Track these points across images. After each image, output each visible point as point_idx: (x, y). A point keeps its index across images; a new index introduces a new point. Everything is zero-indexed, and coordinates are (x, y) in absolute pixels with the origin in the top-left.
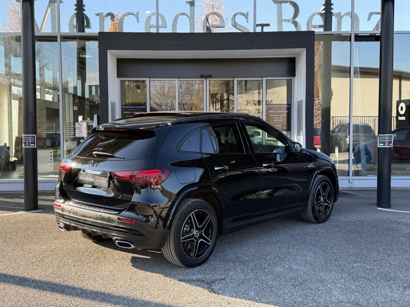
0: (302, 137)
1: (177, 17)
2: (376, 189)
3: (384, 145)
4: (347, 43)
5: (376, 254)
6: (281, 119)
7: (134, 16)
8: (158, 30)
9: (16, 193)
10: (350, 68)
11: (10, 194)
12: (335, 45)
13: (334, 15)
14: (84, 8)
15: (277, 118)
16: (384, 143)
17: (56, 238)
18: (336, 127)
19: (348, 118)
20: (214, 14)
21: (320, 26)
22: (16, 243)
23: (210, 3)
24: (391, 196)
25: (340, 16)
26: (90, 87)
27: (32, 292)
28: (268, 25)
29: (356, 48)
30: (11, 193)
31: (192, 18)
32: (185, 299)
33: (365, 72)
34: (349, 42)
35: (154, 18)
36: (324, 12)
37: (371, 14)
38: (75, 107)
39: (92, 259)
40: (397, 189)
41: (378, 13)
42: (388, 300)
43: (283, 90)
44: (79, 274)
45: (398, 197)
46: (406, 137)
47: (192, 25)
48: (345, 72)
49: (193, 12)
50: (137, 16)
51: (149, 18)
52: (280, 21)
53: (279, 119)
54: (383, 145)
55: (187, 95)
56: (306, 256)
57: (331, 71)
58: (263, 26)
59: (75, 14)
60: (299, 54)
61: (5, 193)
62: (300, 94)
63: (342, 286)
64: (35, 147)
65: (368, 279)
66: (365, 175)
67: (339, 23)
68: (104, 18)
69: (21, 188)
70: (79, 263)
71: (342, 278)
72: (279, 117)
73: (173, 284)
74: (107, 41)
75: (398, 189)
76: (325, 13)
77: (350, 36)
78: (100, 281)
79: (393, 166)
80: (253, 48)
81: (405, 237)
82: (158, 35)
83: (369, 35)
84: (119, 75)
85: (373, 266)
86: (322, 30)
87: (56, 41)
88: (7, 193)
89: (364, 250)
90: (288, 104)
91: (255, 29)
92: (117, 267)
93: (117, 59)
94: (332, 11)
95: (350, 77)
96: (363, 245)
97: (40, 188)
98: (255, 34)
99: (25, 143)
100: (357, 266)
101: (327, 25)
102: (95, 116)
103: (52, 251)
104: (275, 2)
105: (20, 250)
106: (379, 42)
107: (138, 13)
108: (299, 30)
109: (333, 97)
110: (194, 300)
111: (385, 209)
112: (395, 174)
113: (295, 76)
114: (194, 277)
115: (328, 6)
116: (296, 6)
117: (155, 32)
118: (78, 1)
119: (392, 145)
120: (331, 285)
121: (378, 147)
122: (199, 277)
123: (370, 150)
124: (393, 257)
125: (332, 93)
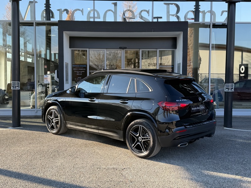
1: (106, 12)
2: (224, 116)
4: (208, 29)
5: (221, 154)
7: (80, 11)
8: (94, 19)
9: (8, 117)
10: (209, 44)
11: (4, 117)
12: (201, 30)
13: (201, 12)
14: (50, 6)
16: (228, 89)
17: (30, 144)
18: (203, 80)
19: (208, 75)
20: (129, 10)
21: (192, 19)
22: (6, 146)
23: (128, 4)
25: (204, 13)
26: (55, 54)
28: (161, 18)
29: (213, 32)
31: (115, 13)
32: (105, 180)
33: (219, 47)
34: (209, 29)
35: (92, 12)
36: (195, 10)
37: (223, 12)
38: (45, 66)
39: (51, 156)
40: (236, 116)
41: (226, 11)
42: (226, 181)
43: (170, 57)
44: (43, 164)
45: (237, 121)
46: (243, 86)
47: (115, 17)
48: (206, 47)
49: (116, 9)
50: (82, 11)
51: (89, 12)
52: (168, 15)
54: (228, 90)
55: (114, 60)
57: (199, 46)
58: (158, 18)
59: (45, 9)
60: (179, 35)
62: (179, 59)
63: (199, 173)
64: (19, 89)
65: (215, 169)
66: (218, 108)
67: (204, 17)
68: (62, 12)
69: (10, 114)
70: (43, 158)
71: (200, 168)
73: (99, 171)
74: (63, 26)
75: (238, 117)
77: (210, 25)
78: (55, 169)
79: (234, 103)
80: (151, 31)
81: (239, 145)
82: (94, 23)
83: (221, 24)
85: (219, 161)
86: (193, 21)
87: (33, 26)
89: (214, 152)
90: (172, 65)
91: (152, 20)
92: (66, 160)
93: (70, 37)
94: (199, 10)
95: (209, 50)
96: (214, 149)
97: (22, 114)
98: (153, 22)
99: (13, 87)
100: (209, 161)
101: (197, 18)
102: (56, 71)
103: (27, 151)
104: (165, 4)
105: (8, 150)
106: (226, 29)
107: (83, 9)
108: (180, 21)
109: (201, 62)
110: (111, 180)
111: (228, 129)
112: (235, 108)
113: (176, 48)
114: (112, 167)
115: (197, 7)
116: (178, 7)
117: (93, 21)
118: (46, 2)
119: (233, 90)
120: (193, 172)
121: (225, 91)
122: (114, 166)
123: (222, 94)
124: (231, 156)
125: (200, 59)
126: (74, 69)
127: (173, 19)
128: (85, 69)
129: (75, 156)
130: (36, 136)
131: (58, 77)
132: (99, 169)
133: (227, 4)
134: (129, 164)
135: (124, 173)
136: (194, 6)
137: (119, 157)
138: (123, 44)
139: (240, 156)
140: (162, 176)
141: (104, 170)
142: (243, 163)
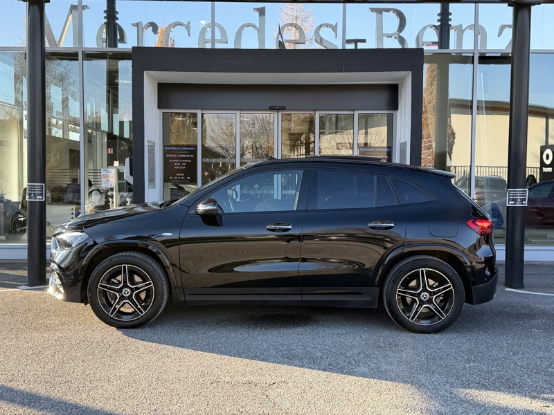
1: (241, 28)
2: (504, 263)
3: (515, 204)
4: (469, 66)
5: (498, 351)
7: (183, 28)
8: (213, 45)
9: (19, 262)
10: (472, 101)
11: (11, 263)
12: (454, 68)
13: (452, 28)
14: (117, 16)
16: (515, 200)
17: (64, 324)
18: (459, 180)
19: (469, 169)
20: (291, 25)
21: (434, 43)
22: (9, 329)
24: (524, 273)
25: (460, 30)
26: (121, 124)
28: (364, 41)
29: (480, 72)
30: (13, 262)
31: (261, 31)
32: (228, 409)
33: (493, 108)
34: (472, 65)
35: (209, 30)
36: (439, 24)
37: (503, 28)
38: (109, 150)
39: (108, 352)
40: (534, 263)
41: (510, 26)
44: (88, 372)
45: (535, 274)
46: (550, 194)
47: (262, 40)
48: (465, 106)
49: (262, 22)
50: (188, 27)
51: (204, 30)
52: (380, 35)
54: (513, 202)
55: (262, 137)
56: (402, 351)
57: (447, 106)
58: (356, 41)
59: (105, 23)
60: (404, 79)
61: (5, 262)
62: (404, 133)
63: (446, 394)
64: (44, 200)
65: (483, 385)
67: (460, 40)
68: (143, 29)
69: (23, 255)
70: (90, 357)
71: (448, 382)
73: (214, 388)
74: (144, 58)
76: (441, 26)
77: (473, 57)
78: (115, 383)
79: (527, 232)
80: (341, 71)
81: (540, 328)
82: (214, 52)
83: (499, 55)
84: (161, 105)
85: (492, 367)
86: (435, 48)
87: (77, 60)
88: (7, 261)
89: (482, 344)
90: (388, 148)
91: (343, 45)
92: (142, 363)
93: (159, 84)
94: (450, 23)
95: (472, 114)
96: (481, 338)
98: (344, 51)
99: (30, 194)
100: (470, 367)
101: (443, 40)
102: (127, 160)
103: (56, 341)
104: (372, 10)
105: (13, 338)
106: (509, 66)
107: (189, 22)
108: (405, 47)
109: (455, 140)
110: (241, 410)
111: (515, 290)
112: (531, 243)
113: (396, 109)
114: (245, 379)
115: (445, 16)
116: (401, 16)
117: (210, 47)
118: (108, 7)
119: (525, 204)
120: (432, 392)
121: (508, 205)
122: (251, 378)
123: (501, 212)
124: (520, 356)
125: (453, 134)
126: (168, 156)
127: (393, 44)
128: (192, 156)
131: (131, 174)
132: (215, 385)
133: (511, 9)
134: (284, 373)
135: (272, 394)
136: (439, 15)
137: (262, 357)
138: (278, 99)
139: (541, 354)
140: (361, 401)
141: (227, 387)
142: (547, 372)
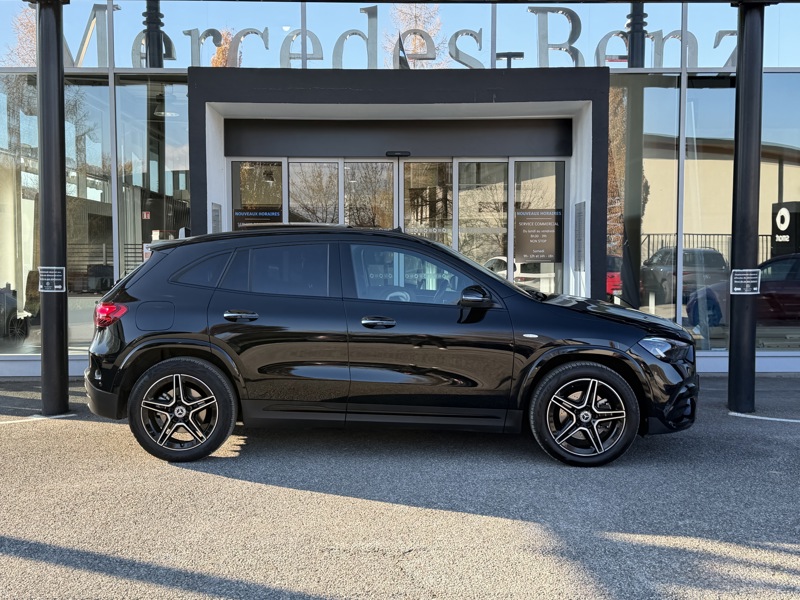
0: (583, 274)
1: (343, 37)
2: (727, 375)
3: (743, 291)
4: (674, 91)
5: (723, 502)
6: (544, 238)
7: (259, 37)
8: (304, 63)
9: (26, 380)
10: (678, 139)
11: (15, 382)
12: (649, 93)
13: (648, 37)
14: (162, 20)
15: (537, 236)
16: (743, 286)
17: (101, 469)
18: (655, 255)
19: (673, 238)
21: (622, 58)
22: (23, 477)
24: (756, 390)
25: (659, 39)
26: (176, 174)
27: (53, 571)
28: (520, 55)
29: (689, 101)
30: (18, 380)
31: (371, 41)
32: (348, 588)
33: (708, 148)
34: (677, 90)
35: (298, 40)
36: (629, 30)
37: (720, 35)
38: (145, 213)
39: (170, 509)
40: (768, 375)
41: (732, 33)
44: (144, 537)
45: (770, 392)
46: (789, 274)
47: (372, 55)
48: (668, 147)
49: (373, 29)
50: (265, 36)
51: (288, 40)
52: (544, 45)
53: (540, 238)
54: (740, 289)
55: (365, 192)
56: (587, 504)
57: (643, 145)
58: (510, 56)
59: (144, 31)
60: (579, 112)
62: (581, 191)
63: (654, 564)
64: (64, 291)
66: (707, 349)
67: (659, 52)
68: (199, 39)
69: (36, 370)
70: (145, 517)
72: (540, 234)
73: (326, 558)
74: (205, 84)
75: (772, 375)
76: (632, 33)
77: (679, 78)
78: (184, 553)
79: (761, 331)
80: (490, 101)
81: (781, 469)
82: (305, 74)
83: (716, 75)
84: (229, 151)
85: (716, 525)
86: (624, 65)
87: (107, 84)
88: (8, 380)
89: (699, 493)
90: (557, 210)
91: (493, 63)
92: (219, 524)
93: (226, 120)
94: (645, 28)
95: (678, 158)
96: (698, 484)
98: (494, 72)
99: (44, 283)
100: (685, 525)
101: (636, 55)
102: (182, 231)
103: (93, 494)
104: (533, 10)
105: (31, 491)
106: (734, 90)
107: (267, 29)
108: (580, 65)
109: (649, 197)
110: (366, 589)
111: (743, 415)
112: (764, 347)
113: (571, 155)
114: (368, 545)
115: (637, 18)
116: (574, 19)
117: (300, 67)
118: (149, 7)
119: (757, 291)
120: (633, 561)
121: (732, 293)
122: (377, 544)
123: (719, 300)
124: (755, 509)
125: (647, 188)
127: (561, 60)
129: (249, 509)
130: (119, 444)
132: (326, 554)
133: (736, 10)
134: (423, 536)
135: (408, 566)
136: (628, 17)
137: (390, 514)
138: (399, 142)
139: (784, 506)
140: (534, 574)
141: (344, 556)
142: (794, 530)
